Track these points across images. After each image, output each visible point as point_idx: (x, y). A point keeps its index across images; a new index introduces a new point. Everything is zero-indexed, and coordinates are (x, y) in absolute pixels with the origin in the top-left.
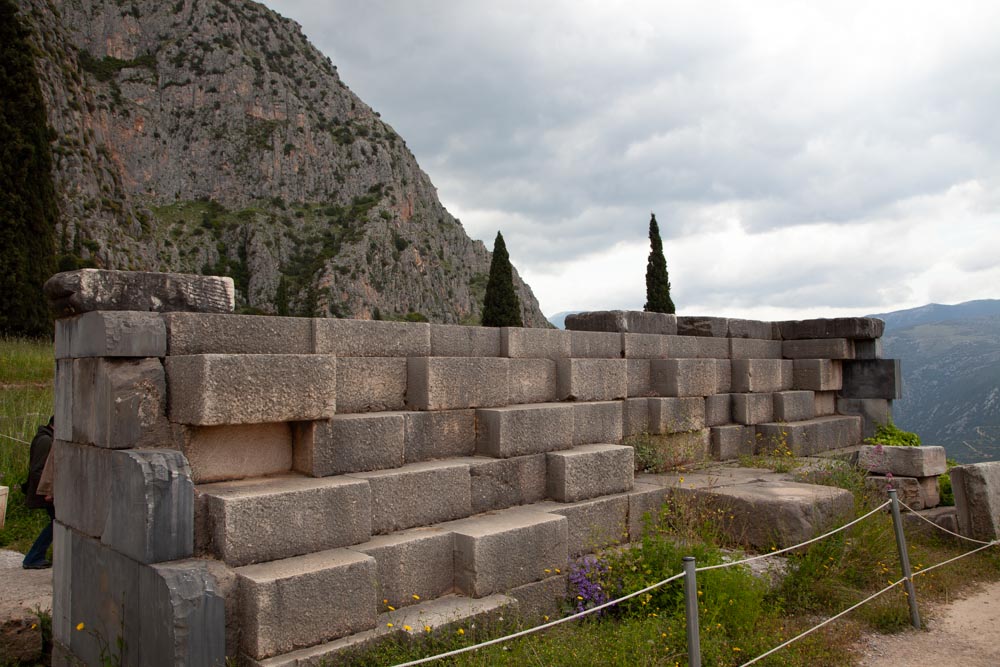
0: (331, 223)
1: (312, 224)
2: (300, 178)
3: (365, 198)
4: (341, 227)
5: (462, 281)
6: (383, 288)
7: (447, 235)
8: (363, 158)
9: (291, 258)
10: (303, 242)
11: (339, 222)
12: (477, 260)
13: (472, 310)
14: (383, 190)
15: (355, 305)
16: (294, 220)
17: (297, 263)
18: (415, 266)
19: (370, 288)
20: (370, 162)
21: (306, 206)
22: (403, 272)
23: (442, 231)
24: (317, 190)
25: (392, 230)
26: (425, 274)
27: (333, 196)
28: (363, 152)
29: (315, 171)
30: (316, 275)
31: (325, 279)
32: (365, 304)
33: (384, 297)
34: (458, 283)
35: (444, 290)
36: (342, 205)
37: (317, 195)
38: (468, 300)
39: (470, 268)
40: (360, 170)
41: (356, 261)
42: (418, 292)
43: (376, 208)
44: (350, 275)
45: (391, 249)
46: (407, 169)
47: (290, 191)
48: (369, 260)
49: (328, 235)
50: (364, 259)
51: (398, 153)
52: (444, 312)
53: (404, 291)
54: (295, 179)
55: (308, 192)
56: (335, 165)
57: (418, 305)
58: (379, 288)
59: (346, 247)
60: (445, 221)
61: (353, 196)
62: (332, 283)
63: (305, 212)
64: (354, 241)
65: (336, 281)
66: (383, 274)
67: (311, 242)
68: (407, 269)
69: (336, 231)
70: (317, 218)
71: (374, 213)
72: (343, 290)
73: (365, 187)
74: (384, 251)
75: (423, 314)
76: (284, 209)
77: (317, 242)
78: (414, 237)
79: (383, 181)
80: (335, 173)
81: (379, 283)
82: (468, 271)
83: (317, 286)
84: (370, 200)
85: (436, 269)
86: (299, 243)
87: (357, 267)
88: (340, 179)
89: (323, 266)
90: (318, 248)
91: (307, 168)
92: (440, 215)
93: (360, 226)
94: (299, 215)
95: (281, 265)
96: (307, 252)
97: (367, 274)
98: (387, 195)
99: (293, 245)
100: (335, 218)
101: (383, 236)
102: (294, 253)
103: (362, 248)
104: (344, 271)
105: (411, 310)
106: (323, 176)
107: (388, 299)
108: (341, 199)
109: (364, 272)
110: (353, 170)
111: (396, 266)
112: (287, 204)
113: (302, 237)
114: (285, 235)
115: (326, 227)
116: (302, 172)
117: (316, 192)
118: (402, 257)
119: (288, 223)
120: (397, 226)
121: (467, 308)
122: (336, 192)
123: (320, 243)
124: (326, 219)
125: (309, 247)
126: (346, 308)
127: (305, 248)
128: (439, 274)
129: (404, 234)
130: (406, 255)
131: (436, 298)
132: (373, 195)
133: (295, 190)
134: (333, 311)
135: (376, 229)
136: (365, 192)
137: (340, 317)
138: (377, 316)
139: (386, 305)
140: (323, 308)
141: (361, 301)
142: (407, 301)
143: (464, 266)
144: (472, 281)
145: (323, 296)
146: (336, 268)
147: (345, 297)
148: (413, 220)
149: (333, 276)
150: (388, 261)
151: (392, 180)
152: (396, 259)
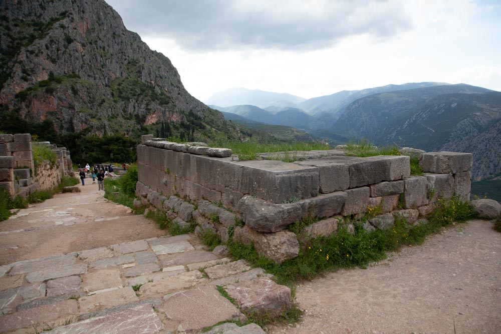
0: (35, 30)
1: (23, 30)
2: (19, 6)
3: (56, 18)
4: (40, 32)
5: (114, 61)
6: (56, 62)
7: (117, 40)
9: (8, 46)
10: (17, 39)
11: (40, 29)
12: (133, 53)
13: (121, 75)
14: (67, 14)
15: (38, 69)
16: (12, 28)
17: (11, 49)
18: (77, 51)
19: (47, 61)
21: (22, 21)
22: (70, 54)
23: (114, 38)
25: (65, 33)
26: (84, 56)
27: (39, 17)
29: (28, 3)
30: (16, 55)
31: (20, 56)
32: (43, 69)
33: (57, 66)
34: (111, 62)
35: (99, 65)
36: (44, 22)
37: (30, 16)
38: (118, 70)
39: (128, 56)
40: (54, 4)
41: (39, 47)
42: (78, 64)
43: (58, 22)
44: (34, 54)
45: (63, 42)
46: (86, 5)
47: (13, 13)
48: (47, 48)
49: (32, 36)
50: (44, 46)
52: (94, 74)
53: (69, 63)
54: (15, 7)
55: (24, 14)
56: (40, 1)
57: (77, 71)
58: (54, 61)
59: (37, 41)
60: (116, 34)
61: (50, 17)
62: (24, 58)
63: (21, 24)
64: (41, 38)
65: (27, 57)
66: (58, 55)
67: (21, 39)
68: (72, 53)
69: (36, 34)
70: (27, 27)
71: (57, 25)
72: (31, 62)
73: (57, 12)
74: (58, 44)
75: (80, 75)
76: (8, 22)
77: (25, 39)
78: (78, 37)
79: (67, 10)
80: (41, 5)
81: (54, 59)
82: (127, 58)
83: (17, 60)
84: (58, 19)
85: (95, 54)
86: (14, 39)
87: (39, 50)
88: (43, 8)
89: (20, 50)
90: (24, 42)
92: (114, 31)
93: (48, 31)
94: (16, 25)
96: (18, 44)
97: (45, 54)
98: (69, 17)
99: (10, 40)
100: (37, 28)
101: (59, 36)
102: (10, 44)
104: (32, 52)
105: (73, 73)
106: (33, 7)
107: (60, 67)
108: (44, 19)
109: (43, 53)
110: (51, 3)
111: (65, 51)
112: (10, 20)
113: (17, 36)
114: (4, 34)
115: (32, 32)
117: (30, 14)
118: (69, 47)
119: (8, 29)
120: (69, 32)
121: (118, 75)
122: (41, 15)
124: (32, 28)
125: (19, 41)
126: (32, 71)
127: (17, 42)
128: (96, 56)
129: (72, 36)
130: (71, 46)
131: (91, 67)
132: (61, 17)
133: (16, 13)
134: (24, 71)
135: (56, 32)
136: (58, 15)
137: (29, 75)
138: (51, 74)
139: (57, 70)
140: (18, 71)
141: (41, 67)
142: (71, 68)
143: (125, 56)
144: (129, 63)
145: (17, 64)
146: (28, 51)
147: (32, 66)
148: (89, 31)
149: (25, 55)
150: (61, 48)
151: (72, 9)
152: (66, 47)
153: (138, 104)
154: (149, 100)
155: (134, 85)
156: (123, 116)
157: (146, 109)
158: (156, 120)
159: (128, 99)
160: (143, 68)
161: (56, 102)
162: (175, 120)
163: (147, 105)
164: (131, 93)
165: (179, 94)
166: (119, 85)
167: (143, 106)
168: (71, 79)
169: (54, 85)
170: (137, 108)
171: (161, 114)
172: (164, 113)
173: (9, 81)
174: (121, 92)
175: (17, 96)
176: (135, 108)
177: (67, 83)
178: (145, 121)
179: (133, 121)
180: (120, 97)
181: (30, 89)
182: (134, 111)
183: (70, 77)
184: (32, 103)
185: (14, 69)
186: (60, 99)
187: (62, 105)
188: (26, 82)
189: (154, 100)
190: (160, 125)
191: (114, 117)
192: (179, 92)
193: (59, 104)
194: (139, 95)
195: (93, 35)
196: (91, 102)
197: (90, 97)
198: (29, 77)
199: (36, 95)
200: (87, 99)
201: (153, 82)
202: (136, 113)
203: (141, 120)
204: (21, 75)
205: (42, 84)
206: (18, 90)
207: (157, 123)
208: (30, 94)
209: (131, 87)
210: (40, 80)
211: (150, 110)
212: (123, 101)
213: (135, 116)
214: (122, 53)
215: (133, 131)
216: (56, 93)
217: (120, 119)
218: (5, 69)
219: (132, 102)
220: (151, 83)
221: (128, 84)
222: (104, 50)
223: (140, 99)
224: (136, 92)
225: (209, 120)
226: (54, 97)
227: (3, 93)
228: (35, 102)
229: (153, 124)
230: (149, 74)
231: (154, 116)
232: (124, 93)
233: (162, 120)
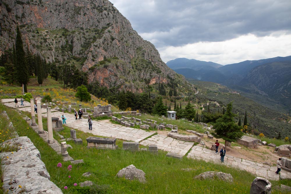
0: (95, 34)
1: (90, 34)
2: (88, 22)
3: (105, 27)
4: (98, 35)
5: (132, 49)
6: (107, 51)
7: (131, 37)
8: (105, 16)
9: (84, 43)
10: (88, 39)
11: (98, 33)
12: (139, 43)
13: (135, 56)
14: (110, 24)
15: (99, 55)
16: (85, 33)
17: (86, 44)
18: (116, 45)
19: (103, 50)
20: (107, 17)
21: (89, 29)
22: (113, 46)
23: (130, 36)
24: (93, 25)
25: (111, 35)
26: (120, 47)
27: (97, 27)
28: (105, 15)
29: (92, 20)
30: (89, 48)
31: (91, 48)
32: (102, 55)
33: (107, 53)
34: (131, 49)
35: (126, 51)
36: (99, 29)
37: (93, 26)
38: (134, 54)
39: (137, 45)
40: (104, 19)
41: (99, 43)
42: (117, 51)
43: (107, 29)
44: (98, 47)
45: (110, 40)
46: (118, 19)
47: (85, 25)
48: (103, 43)
49: (95, 37)
50: (102, 43)
51: (116, 15)
52: (124, 57)
53: (113, 51)
54: (87, 22)
55: (90, 26)
56: (98, 18)
57: (117, 55)
58: (106, 51)
59: (98, 40)
60: (131, 33)
61: (102, 26)
62: (93, 49)
63: (89, 31)
64: (100, 38)
65: (94, 49)
66: (107, 47)
67: (90, 39)
68: (114, 45)
69: (96, 36)
70: (92, 33)
71: (106, 31)
72: (96, 51)
73: (105, 24)
74: (108, 41)
75: (118, 57)
76: (83, 30)
78: (117, 37)
79: (110, 22)
80: (98, 20)
81: (106, 49)
82: (136, 46)
83: (89, 50)
84: (106, 27)
85: (124, 45)
86: (86, 39)
87: (100, 45)
88: (99, 22)
89: (91, 45)
90: (91, 40)
91: (90, 19)
92: (129, 31)
93: (102, 34)
94: (87, 32)
95: (81, 45)
96: (88, 41)
97: (102, 47)
98: (111, 26)
99: (85, 40)
100: (97, 32)
101: (108, 37)
102: (85, 42)
103: (101, 40)
104: (96, 46)
105: (115, 56)
106: (94, 21)
108: (99, 27)
109: (101, 46)
110: (102, 19)
111: (111, 45)
112: (84, 29)
113: (88, 37)
114: (83, 37)
116: (89, 20)
117: (92, 26)
119: (84, 34)
120: (112, 34)
122: (98, 25)
123: (92, 39)
124: (94, 33)
125: (89, 40)
126: (96, 56)
128: (124, 47)
129: (114, 36)
130: (114, 42)
131: (122, 53)
132: (107, 26)
133: (87, 25)
134: (93, 56)
135: (106, 35)
136: (105, 25)
137: (95, 58)
138: (105, 57)
139: (108, 55)
140: (90, 56)
141: (100, 54)
142: (114, 54)
143: (135, 45)
144: (137, 49)
145: (90, 53)
146: (94, 45)
147: (96, 53)
148: (120, 33)
149: (93, 48)
150: (109, 43)
151: (113, 22)
152: (111, 43)
153: (146, 73)
154: (151, 71)
155: (142, 62)
156: (139, 80)
157: (150, 76)
158: (155, 82)
159: (141, 70)
160: (145, 52)
161: (108, 72)
162: (164, 82)
163: (151, 73)
164: (142, 67)
165: (162, 66)
166: (135, 62)
167: (148, 74)
168: (115, 60)
169: (107, 63)
171: (157, 79)
172: (159, 78)
173: (86, 62)
174: (137, 66)
175: (90, 69)
176: (144, 75)
177: (113, 62)
178: (149, 83)
179: (144, 83)
180: (136, 69)
181: (95, 66)
182: (144, 77)
183: (114, 58)
184: (97, 73)
185: (88, 55)
186: (110, 71)
187: (111, 74)
188: (93, 62)
189: (154, 71)
190: (158, 85)
191: (135, 80)
192: (162, 64)
193: (110, 73)
194: (146, 68)
195: (121, 35)
196: (124, 72)
197: (124, 70)
198: (95, 59)
199: (99, 69)
200: (122, 71)
201: (150, 60)
202: (144, 78)
203: (148, 82)
204: (92, 58)
205: (101, 63)
206: (90, 66)
207: (156, 84)
208: (96, 68)
209: (141, 63)
210: (99, 60)
211: (152, 76)
212: (138, 71)
213: (145, 79)
214: (134, 43)
215: (144, 88)
216: (109, 68)
217: (138, 81)
218: (83, 55)
219: (143, 71)
220: (149, 60)
221: (139, 61)
222: (127, 43)
223: (147, 70)
224: (144, 66)
225: (178, 81)
226: (108, 70)
227: (84, 68)
228: (99, 73)
229: (154, 84)
230: (148, 55)
231: (154, 79)
232: (138, 67)
233: (158, 82)
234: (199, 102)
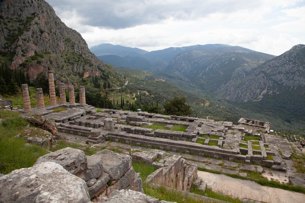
0: (20, 24)
1: (13, 25)
2: (8, 9)
3: (30, 17)
4: (23, 26)
5: (62, 41)
6: (37, 44)
7: (58, 27)
8: (28, 4)
10: (11, 30)
11: (23, 24)
12: (67, 34)
13: (65, 49)
14: (36, 15)
15: (29, 50)
16: (7, 23)
17: (10, 37)
18: (46, 38)
19: (33, 45)
20: (31, 6)
21: (11, 19)
22: (43, 40)
23: (56, 26)
24: (14, 13)
25: (39, 27)
26: (50, 40)
27: (20, 16)
28: (29, 3)
29: (13, 7)
30: (16, 41)
31: (19, 42)
32: (32, 49)
33: (38, 47)
34: (60, 42)
35: (56, 44)
36: (23, 19)
37: (14, 15)
38: (64, 46)
39: (65, 36)
40: (28, 8)
41: (28, 37)
42: (48, 45)
43: (34, 21)
44: (26, 41)
45: (39, 33)
46: (43, 8)
47: (5, 13)
48: (32, 37)
49: (19, 28)
50: (31, 36)
51: (40, 3)
52: (56, 50)
53: (44, 45)
54: (6, 10)
55: (11, 14)
56: (19, 6)
57: (48, 49)
58: (36, 45)
59: (25, 33)
60: (57, 23)
61: (26, 16)
62: (21, 43)
63: (11, 21)
64: (27, 31)
65: (23, 43)
66: (37, 40)
67: (14, 30)
68: (44, 39)
70: (15, 23)
71: (33, 22)
72: (25, 45)
73: (30, 13)
74: (37, 34)
75: (50, 51)
78: (46, 30)
79: (35, 12)
80: (20, 9)
81: (36, 43)
82: (65, 37)
83: (17, 44)
84: (32, 18)
85: (53, 38)
86: (10, 31)
87: (29, 39)
88: (22, 11)
89: (18, 38)
90: (17, 32)
91: (10, 6)
92: (56, 21)
93: (29, 26)
94: (9, 22)
95: (5, 38)
96: (13, 33)
97: (32, 41)
98: (37, 16)
99: (8, 31)
100: (21, 23)
101: (36, 29)
102: (9, 34)
103: (30, 33)
104: (25, 40)
105: (46, 50)
106: (16, 9)
107: (39, 47)
108: (23, 17)
109: (31, 40)
110: (26, 8)
111: (41, 38)
112: (4, 18)
113: (11, 29)
114: (5, 28)
115: (18, 26)
116: (8, 7)
117: (14, 14)
118: (42, 36)
119: (5, 24)
120: (40, 26)
121: (64, 49)
122: (21, 15)
123: (17, 31)
124: (18, 23)
126: (26, 50)
127: (12, 32)
128: (54, 40)
129: (43, 29)
130: (43, 35)
131: (53, 47)
132: (33, 16)
133: (7, 13)
134: (23, 51)
135: (34, 27)
136: (30, 15)
137: (25, 53)
138: (36, 52)
139: (39, 49)
140: (19, 50)
141: (31, 48)
142: (44, 48)
143: (63, 36)
144: (66, 40)
145: (19, 47)
146: (22, 39)
147: (26, 47)
148: (46, 23)
149: (21, 41)
150: (38, 37)
151: (38, 11)
152: (41, 36)
153: (79, 66)
154: (84, 64)
155: (74, 55)
156: (73, 74)
157: (83, 69)
158: (89, 75)
159: (73, 64)
160: (75, 44)
161: (42, 68)
162: (97, 75)
163: (83, 67)
164: (74, 60)
165: (92, 57)
166: (66, 55)
167: (81, 68)
168: (47, 55)
169: (40, 59)
170: (78, 69)
171: (91, 72)
172: (92, 71)
173: (15, 57)
174: (69, 60)
175: (21, 65)
176: (77, 69)
177: (46, 57)
178: (83, 76)
179: (78, 77)
180: (69, 63)
181: (27, 61)
182: (77, 70)
183: (46, 53)
184: (30, 69)
185: (17, 50)
186: (44, 66)
187: (45, 70)
188: (24, 57)
189: (86, 64)
190: (91, 78)
191: (69, 75)
192: (92, 56)
193: (44, 69)
194: (78, 61)
195: (48, 26)
196: (58, 67)
197: (57, 65)
198: (25, 54)
199: (32, 65)
200: (56, 65)
201: (80, 52)
202: (78, 71)
203: (81, 75)
204: (22, 53)
205: (33, 58)
206: (21, 62)
207: (89, 77)
208: (28, 64)
209: (72, 56)
210: (30, 55)
211: (85, 70)
212: (71, 65)
213: (78, 73)
214: (61, 34)
215: (79, 82)
216: (43, 64)
217: (72, 76)
218: (9, 49)
219: (75, 65)
221: (70, 55)
222: (55, 35)
223: (79, 63)
224: (76, 59)
225: (108, 72)
226: (41, 66)
227: (13, 64)
228: (32, 69)
229: (87, 77)
230: (78, 47)
231: (87, 73)
232: (70, 60)
233: (91, 75)
234: (131, 93)
